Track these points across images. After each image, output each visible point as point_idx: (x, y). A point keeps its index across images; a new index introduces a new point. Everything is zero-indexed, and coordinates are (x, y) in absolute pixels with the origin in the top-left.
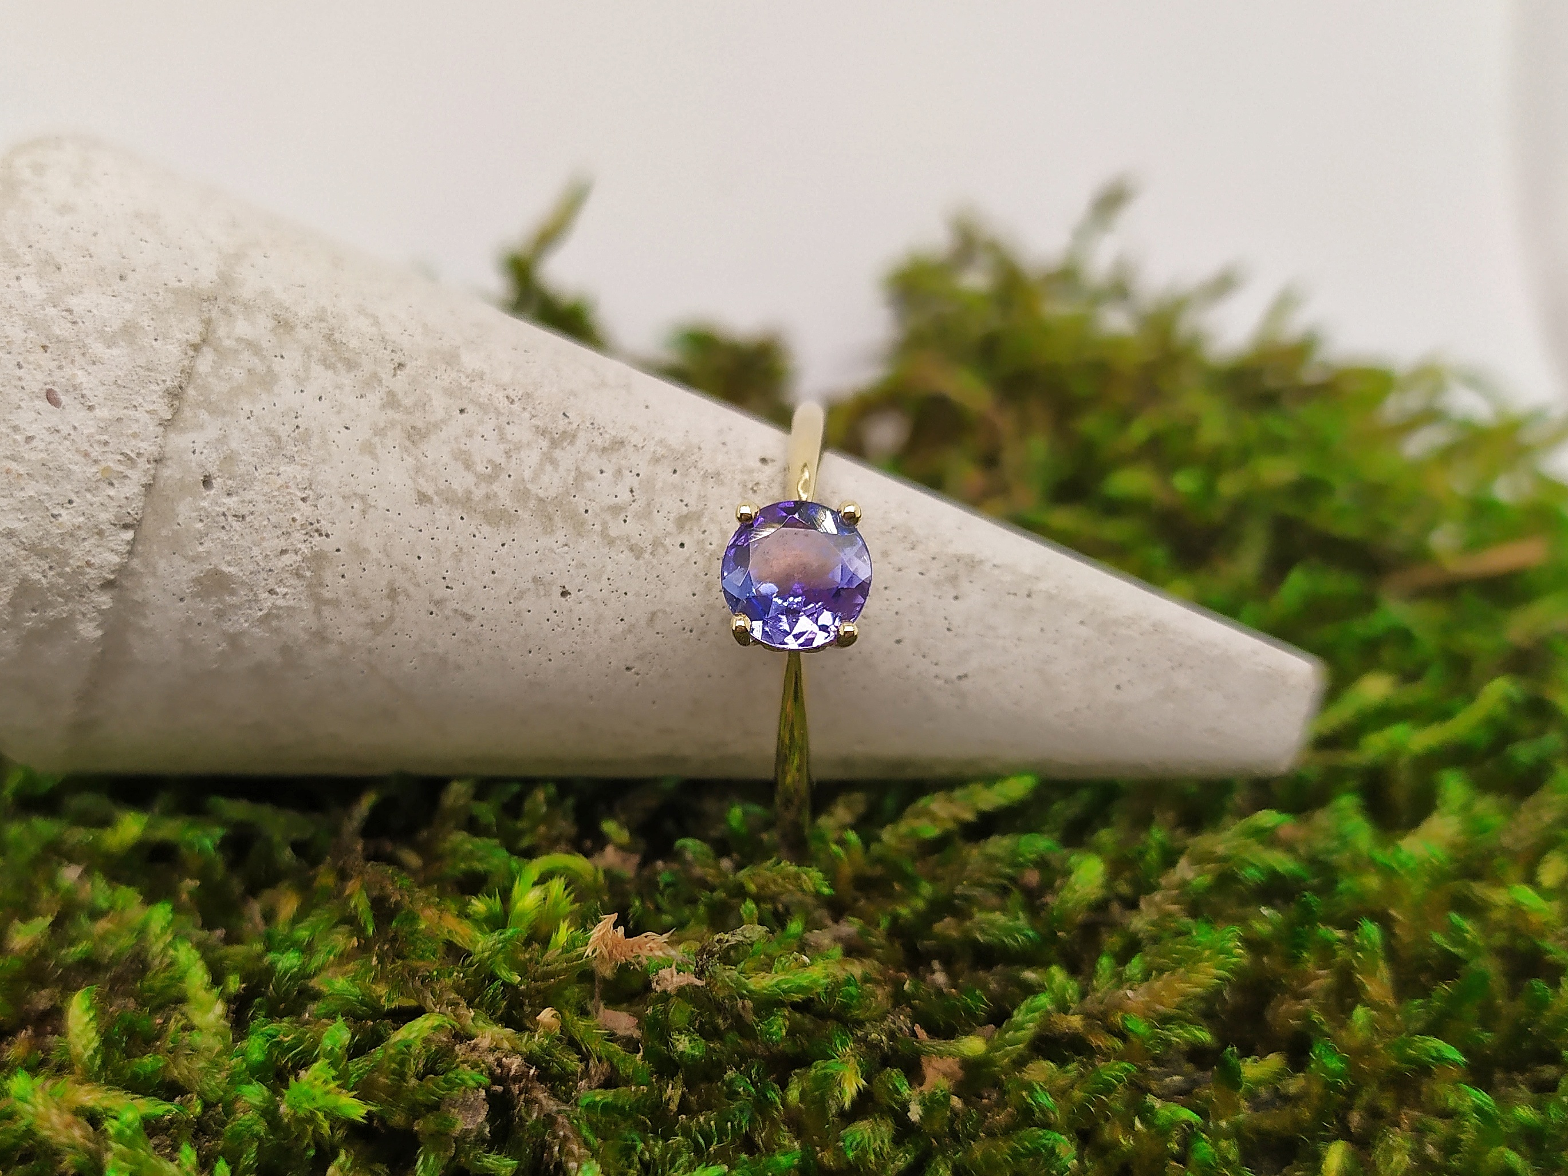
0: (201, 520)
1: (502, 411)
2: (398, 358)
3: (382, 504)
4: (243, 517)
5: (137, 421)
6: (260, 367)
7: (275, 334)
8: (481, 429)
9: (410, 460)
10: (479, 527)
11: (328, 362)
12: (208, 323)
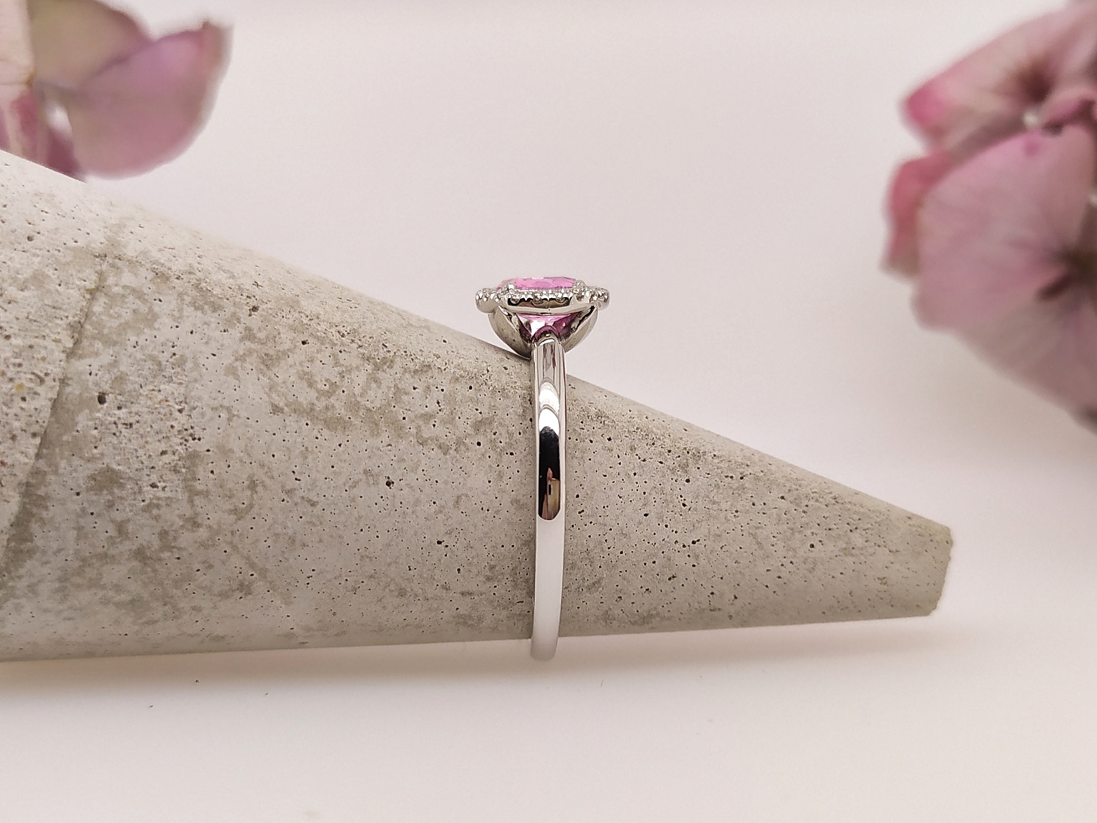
0: (96, 428)
1: (336, 342)
2: (253, 302)
3: (243, 414)
4: (131, 425)
5: (46, 348)
6: (144, 309)
7: (154, 284)
8: (319, 355)
9: (265, 380)
10: (321, 431)
11: (197, 305)
12: (101, 275)
